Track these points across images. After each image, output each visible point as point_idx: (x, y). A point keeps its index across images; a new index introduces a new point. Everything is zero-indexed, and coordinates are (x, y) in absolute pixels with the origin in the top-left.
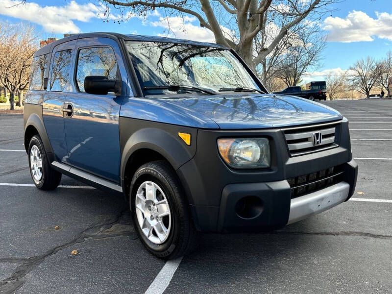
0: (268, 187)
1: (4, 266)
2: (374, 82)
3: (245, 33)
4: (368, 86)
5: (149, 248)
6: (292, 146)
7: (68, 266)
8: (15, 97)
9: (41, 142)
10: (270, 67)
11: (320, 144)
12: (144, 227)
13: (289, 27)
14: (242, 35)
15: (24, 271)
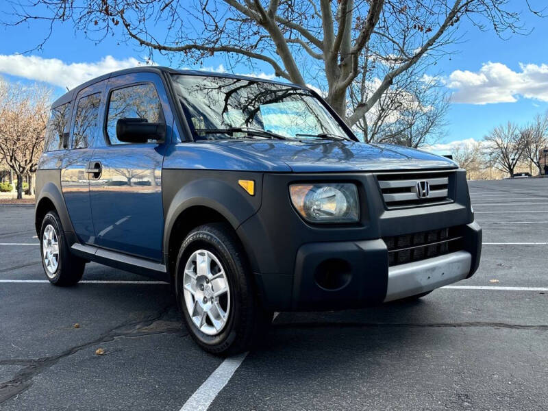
0: (358, 246)
1: (3, 368)
2: (520, 155)
3: (335, 84)
4: (511, 161)
5: (201, 342)
6: (388, 197)
7: (90, 367)
8: (24, 184)
9: (59, 220)
10: (373, 135)
11: (428, 197)
12: (194, 315)
13: (395, 74)
14: (331, 86)
15: (31, 374)
